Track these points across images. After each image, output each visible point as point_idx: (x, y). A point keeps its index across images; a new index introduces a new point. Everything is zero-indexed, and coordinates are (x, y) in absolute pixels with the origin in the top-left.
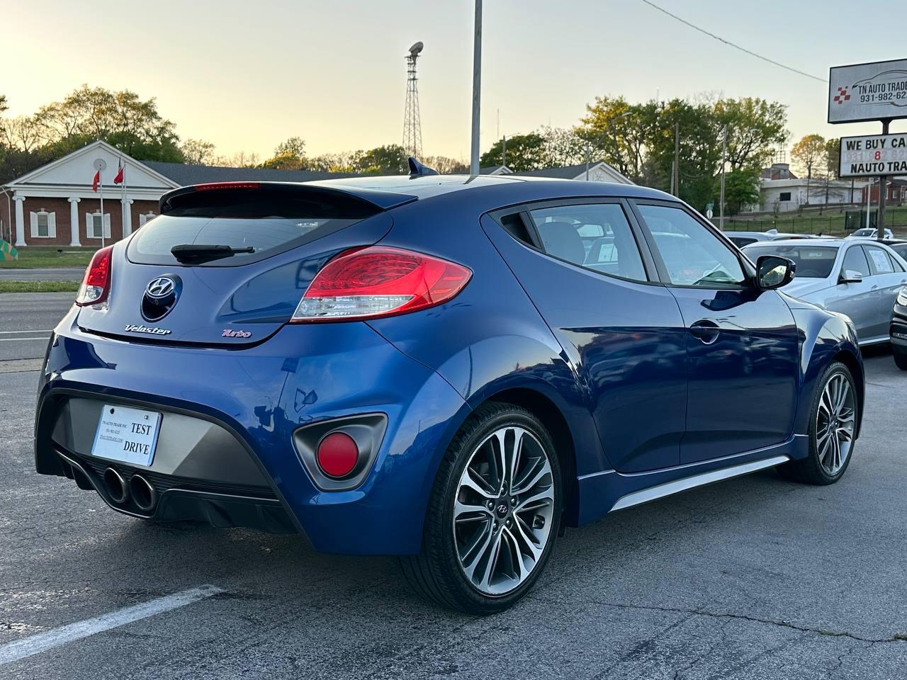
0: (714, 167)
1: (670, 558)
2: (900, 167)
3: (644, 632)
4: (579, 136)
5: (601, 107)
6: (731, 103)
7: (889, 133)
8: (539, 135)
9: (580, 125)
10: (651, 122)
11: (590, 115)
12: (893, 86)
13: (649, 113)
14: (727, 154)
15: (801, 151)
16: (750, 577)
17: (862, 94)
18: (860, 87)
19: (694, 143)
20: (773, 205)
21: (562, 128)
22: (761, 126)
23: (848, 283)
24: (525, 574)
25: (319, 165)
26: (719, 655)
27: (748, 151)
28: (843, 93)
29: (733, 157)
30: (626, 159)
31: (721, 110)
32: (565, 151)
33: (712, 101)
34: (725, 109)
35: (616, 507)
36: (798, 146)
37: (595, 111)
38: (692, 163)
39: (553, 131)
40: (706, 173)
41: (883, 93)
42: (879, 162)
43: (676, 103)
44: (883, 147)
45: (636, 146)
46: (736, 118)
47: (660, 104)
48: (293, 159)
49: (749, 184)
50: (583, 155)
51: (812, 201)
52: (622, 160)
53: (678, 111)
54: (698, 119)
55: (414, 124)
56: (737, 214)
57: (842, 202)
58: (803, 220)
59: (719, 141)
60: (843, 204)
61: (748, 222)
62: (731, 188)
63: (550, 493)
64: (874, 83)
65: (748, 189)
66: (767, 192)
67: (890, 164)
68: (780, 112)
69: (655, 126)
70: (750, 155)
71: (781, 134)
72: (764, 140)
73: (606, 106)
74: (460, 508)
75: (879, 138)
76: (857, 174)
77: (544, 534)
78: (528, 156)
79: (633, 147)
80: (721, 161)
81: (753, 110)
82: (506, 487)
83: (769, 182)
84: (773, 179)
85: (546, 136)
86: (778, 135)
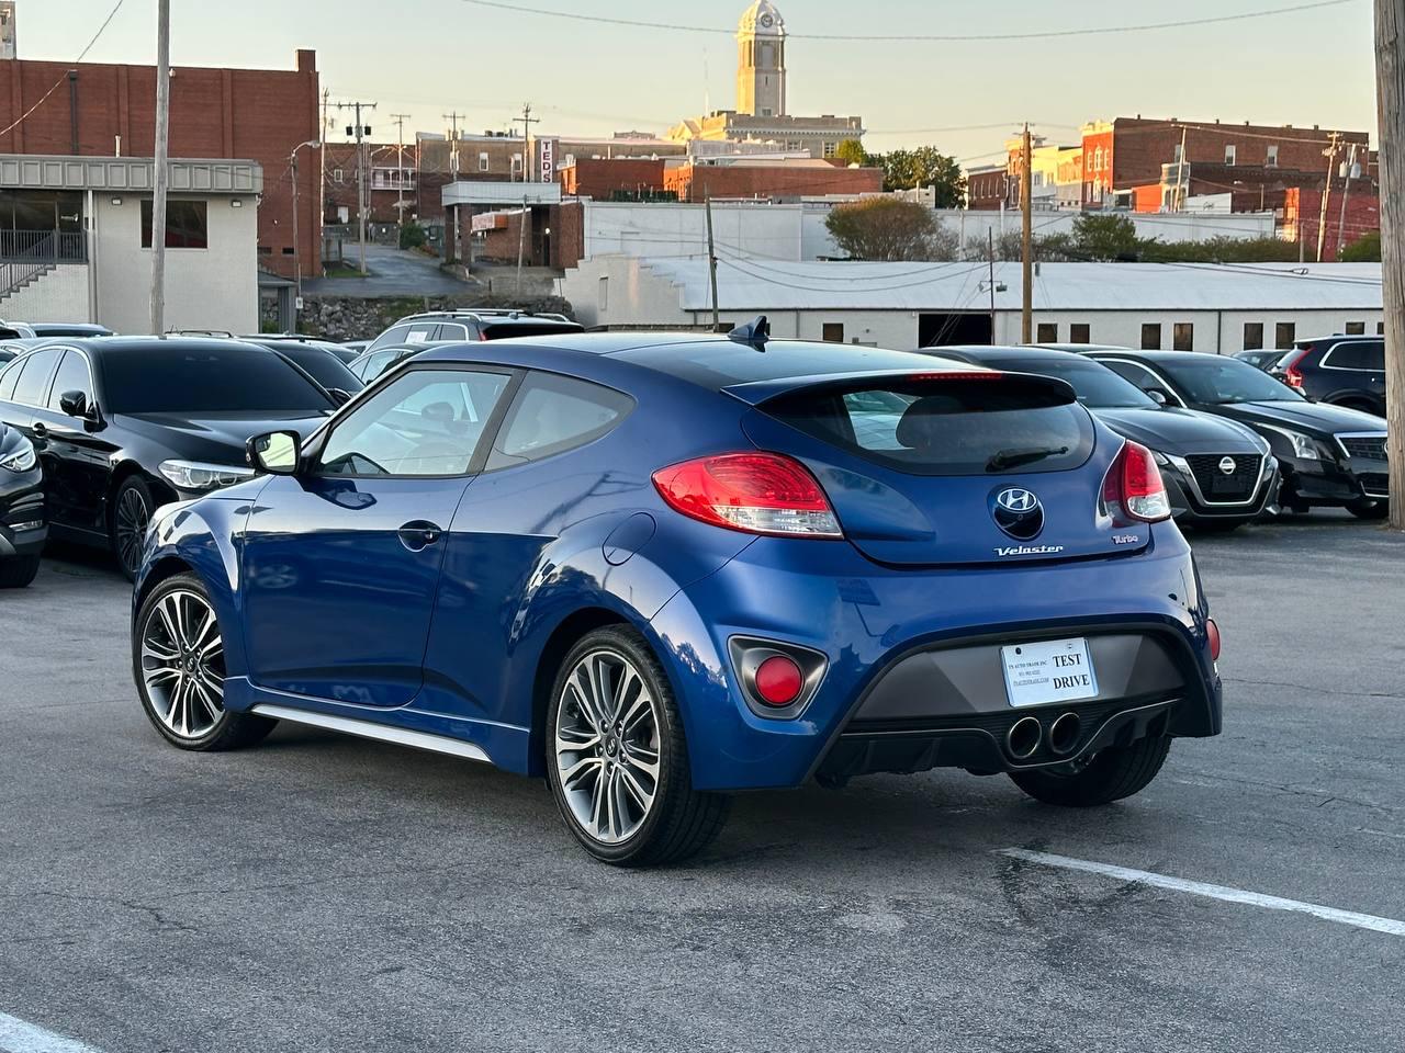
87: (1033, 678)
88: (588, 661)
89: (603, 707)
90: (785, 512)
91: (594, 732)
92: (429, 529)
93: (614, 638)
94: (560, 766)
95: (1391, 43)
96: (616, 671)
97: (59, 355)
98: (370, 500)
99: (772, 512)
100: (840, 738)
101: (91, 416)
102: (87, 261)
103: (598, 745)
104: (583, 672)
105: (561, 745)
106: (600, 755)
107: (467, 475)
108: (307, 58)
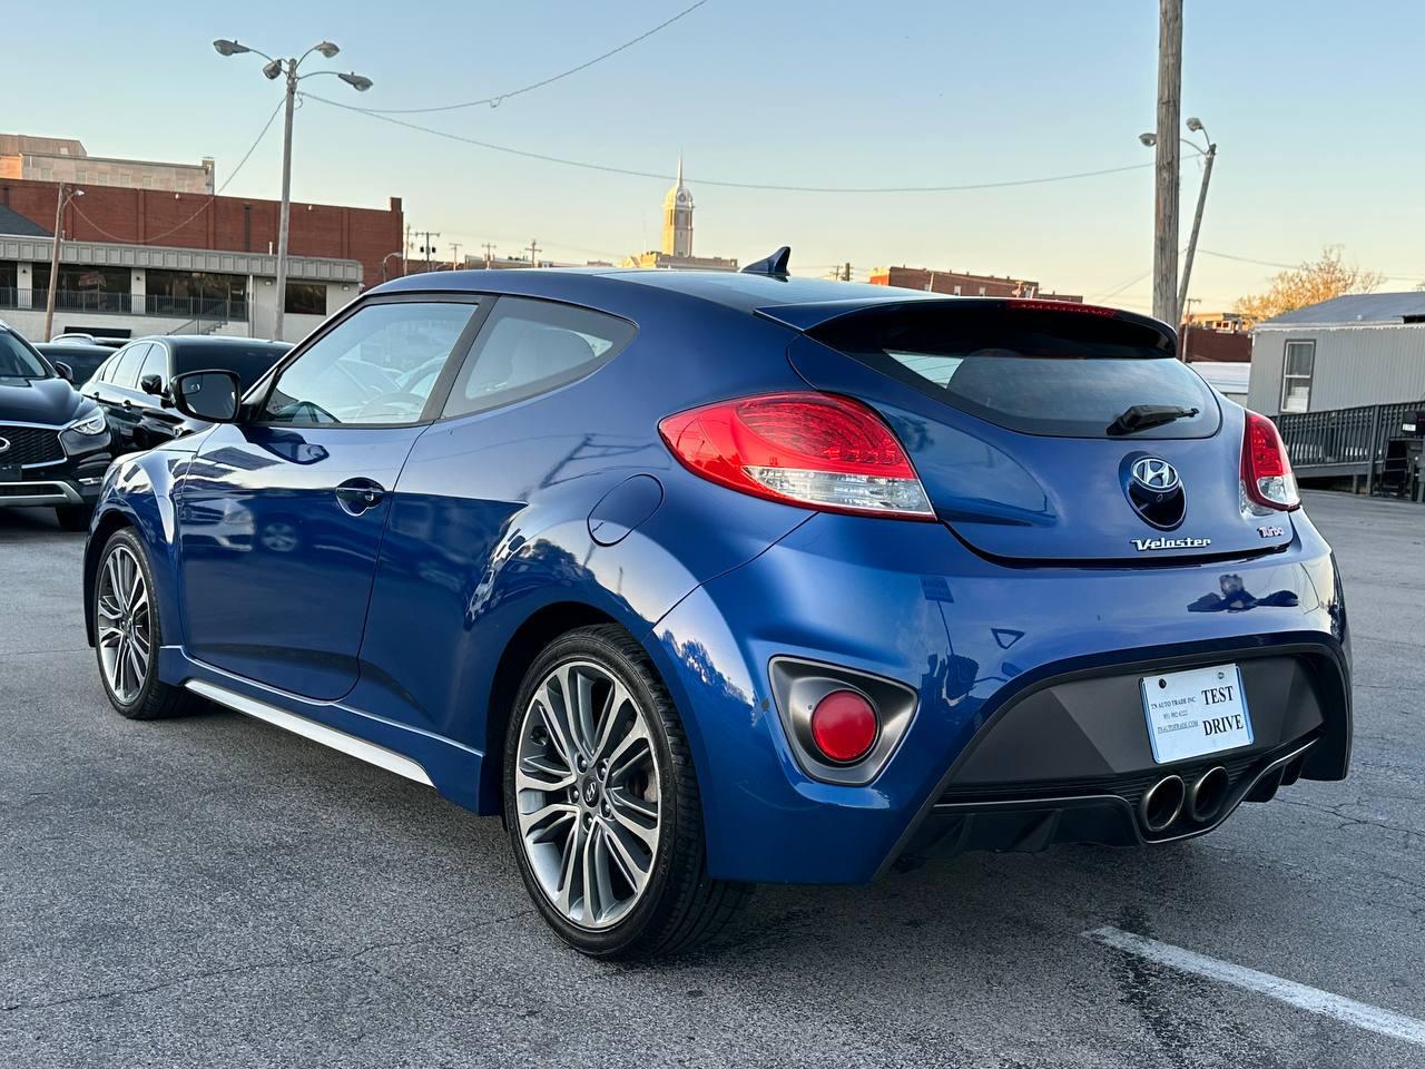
87: (1180, 720)
88: (562, 673)
89: (581, 737)
90: (851, 479)
91: (569, 770)
92: (371, 489)
93: (598, 643)
94: (521, 809)
95: (1168, 164)
96: (600, 690)
97: (147, 347)
98: (322, 454)
99: (832, 477)
100: (934, 811)
101: (166, 394)
102: (248, 320)
103: (573, 787)
104: (555, 687)
105: (522, 781)
106: (575, 800)
107: (422, 423)
108: (396, 203)
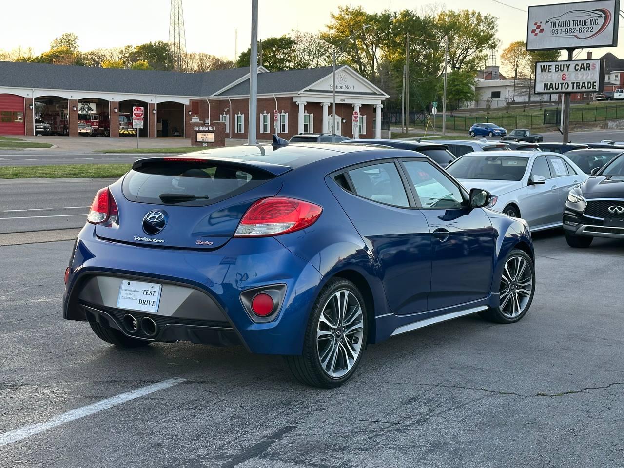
0: (438, 69)
1: (423, 362)
2: (580, 87)
3: (413, 394)
4: (325, 39)
5: (342, 15)
6: (452, 15)
7: (573, 59)
8: (290, 38)
9: (325, 30)
10: (385, 29)
11: (334, 22)
12: (576, 23)
13: (384, 21)
14: (449, 58)
15: (509, 55)
16: (465, 370)
17: (552, 29)
18: (551, 23)
19: (421, 48)
20: (486, 103)
21: (309, 32)
22: (476, 34)
23: (535, 185)
24: (350, 367)
25: (92, 58)
26: (450, 402)
27: (466, 56)
28: (539, 27)
29: (453, 60)
30: (365, 60)
31: (443, 20)
32: (313, 53)
33: (436, 12)
34: (447, 19)
35: (394, 334)
36: (506, 52)
37: (338, 19)
38: (420, 65)
39: (302, 34)
40: (430, 73)
41: (569, 28)
42: (565, 82)
43: (406, 14)
44: (568, 70)
45: (372, 50)
46: (455, 27)
47: (393, 14)
48: (68, 53)
49: (467, 84)
50: (328, 57)
51: (518, 100)
52: (361, 61)
53: (408, 20)
54: (424, 27)
55: (179, 24)
56: (456, 109)
57: (542, 100)
58: (510, 117)
59: (441, 47)
60: (542, 102)
61: (466, 117)
62: (451, 88)
63: (361, 325)
64: (562, 19)
65: (466, 89)
66: (481, 91)
67: (573, 84)
68: (493, 22)
69: (389, 32)
70: (467, 59)
71: (492, 41)
72: (479, 46)
73: (347, 14)
74: (320, 333)
75: (565, 63)
76: (548, 91)
77: (358, 346)
78: (280, 56)
79: (370, 51)
80: (444, 64)
81: (470, 21)
82: (341, 322)
83: (482, 82)
84: (485, 80)
85: (296, 39)
86: (490, 42)
87: (131, 296)
